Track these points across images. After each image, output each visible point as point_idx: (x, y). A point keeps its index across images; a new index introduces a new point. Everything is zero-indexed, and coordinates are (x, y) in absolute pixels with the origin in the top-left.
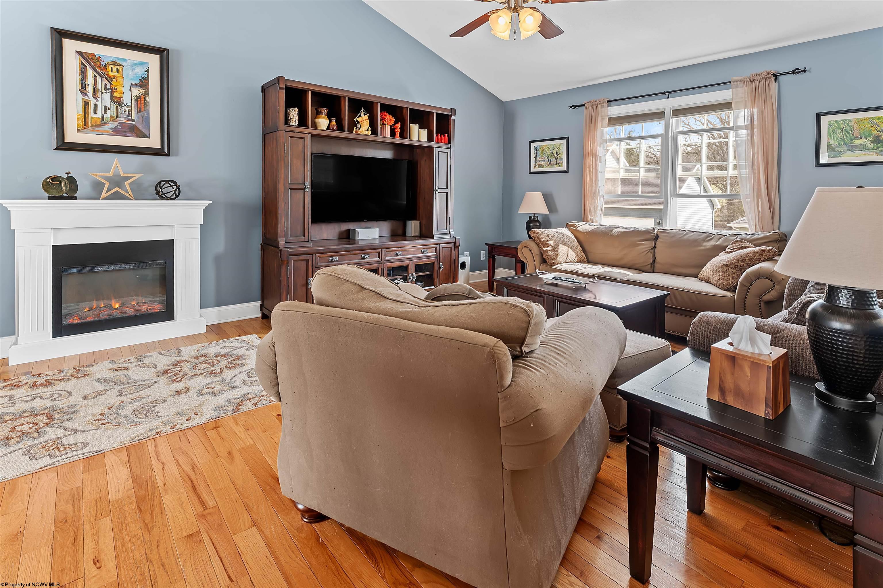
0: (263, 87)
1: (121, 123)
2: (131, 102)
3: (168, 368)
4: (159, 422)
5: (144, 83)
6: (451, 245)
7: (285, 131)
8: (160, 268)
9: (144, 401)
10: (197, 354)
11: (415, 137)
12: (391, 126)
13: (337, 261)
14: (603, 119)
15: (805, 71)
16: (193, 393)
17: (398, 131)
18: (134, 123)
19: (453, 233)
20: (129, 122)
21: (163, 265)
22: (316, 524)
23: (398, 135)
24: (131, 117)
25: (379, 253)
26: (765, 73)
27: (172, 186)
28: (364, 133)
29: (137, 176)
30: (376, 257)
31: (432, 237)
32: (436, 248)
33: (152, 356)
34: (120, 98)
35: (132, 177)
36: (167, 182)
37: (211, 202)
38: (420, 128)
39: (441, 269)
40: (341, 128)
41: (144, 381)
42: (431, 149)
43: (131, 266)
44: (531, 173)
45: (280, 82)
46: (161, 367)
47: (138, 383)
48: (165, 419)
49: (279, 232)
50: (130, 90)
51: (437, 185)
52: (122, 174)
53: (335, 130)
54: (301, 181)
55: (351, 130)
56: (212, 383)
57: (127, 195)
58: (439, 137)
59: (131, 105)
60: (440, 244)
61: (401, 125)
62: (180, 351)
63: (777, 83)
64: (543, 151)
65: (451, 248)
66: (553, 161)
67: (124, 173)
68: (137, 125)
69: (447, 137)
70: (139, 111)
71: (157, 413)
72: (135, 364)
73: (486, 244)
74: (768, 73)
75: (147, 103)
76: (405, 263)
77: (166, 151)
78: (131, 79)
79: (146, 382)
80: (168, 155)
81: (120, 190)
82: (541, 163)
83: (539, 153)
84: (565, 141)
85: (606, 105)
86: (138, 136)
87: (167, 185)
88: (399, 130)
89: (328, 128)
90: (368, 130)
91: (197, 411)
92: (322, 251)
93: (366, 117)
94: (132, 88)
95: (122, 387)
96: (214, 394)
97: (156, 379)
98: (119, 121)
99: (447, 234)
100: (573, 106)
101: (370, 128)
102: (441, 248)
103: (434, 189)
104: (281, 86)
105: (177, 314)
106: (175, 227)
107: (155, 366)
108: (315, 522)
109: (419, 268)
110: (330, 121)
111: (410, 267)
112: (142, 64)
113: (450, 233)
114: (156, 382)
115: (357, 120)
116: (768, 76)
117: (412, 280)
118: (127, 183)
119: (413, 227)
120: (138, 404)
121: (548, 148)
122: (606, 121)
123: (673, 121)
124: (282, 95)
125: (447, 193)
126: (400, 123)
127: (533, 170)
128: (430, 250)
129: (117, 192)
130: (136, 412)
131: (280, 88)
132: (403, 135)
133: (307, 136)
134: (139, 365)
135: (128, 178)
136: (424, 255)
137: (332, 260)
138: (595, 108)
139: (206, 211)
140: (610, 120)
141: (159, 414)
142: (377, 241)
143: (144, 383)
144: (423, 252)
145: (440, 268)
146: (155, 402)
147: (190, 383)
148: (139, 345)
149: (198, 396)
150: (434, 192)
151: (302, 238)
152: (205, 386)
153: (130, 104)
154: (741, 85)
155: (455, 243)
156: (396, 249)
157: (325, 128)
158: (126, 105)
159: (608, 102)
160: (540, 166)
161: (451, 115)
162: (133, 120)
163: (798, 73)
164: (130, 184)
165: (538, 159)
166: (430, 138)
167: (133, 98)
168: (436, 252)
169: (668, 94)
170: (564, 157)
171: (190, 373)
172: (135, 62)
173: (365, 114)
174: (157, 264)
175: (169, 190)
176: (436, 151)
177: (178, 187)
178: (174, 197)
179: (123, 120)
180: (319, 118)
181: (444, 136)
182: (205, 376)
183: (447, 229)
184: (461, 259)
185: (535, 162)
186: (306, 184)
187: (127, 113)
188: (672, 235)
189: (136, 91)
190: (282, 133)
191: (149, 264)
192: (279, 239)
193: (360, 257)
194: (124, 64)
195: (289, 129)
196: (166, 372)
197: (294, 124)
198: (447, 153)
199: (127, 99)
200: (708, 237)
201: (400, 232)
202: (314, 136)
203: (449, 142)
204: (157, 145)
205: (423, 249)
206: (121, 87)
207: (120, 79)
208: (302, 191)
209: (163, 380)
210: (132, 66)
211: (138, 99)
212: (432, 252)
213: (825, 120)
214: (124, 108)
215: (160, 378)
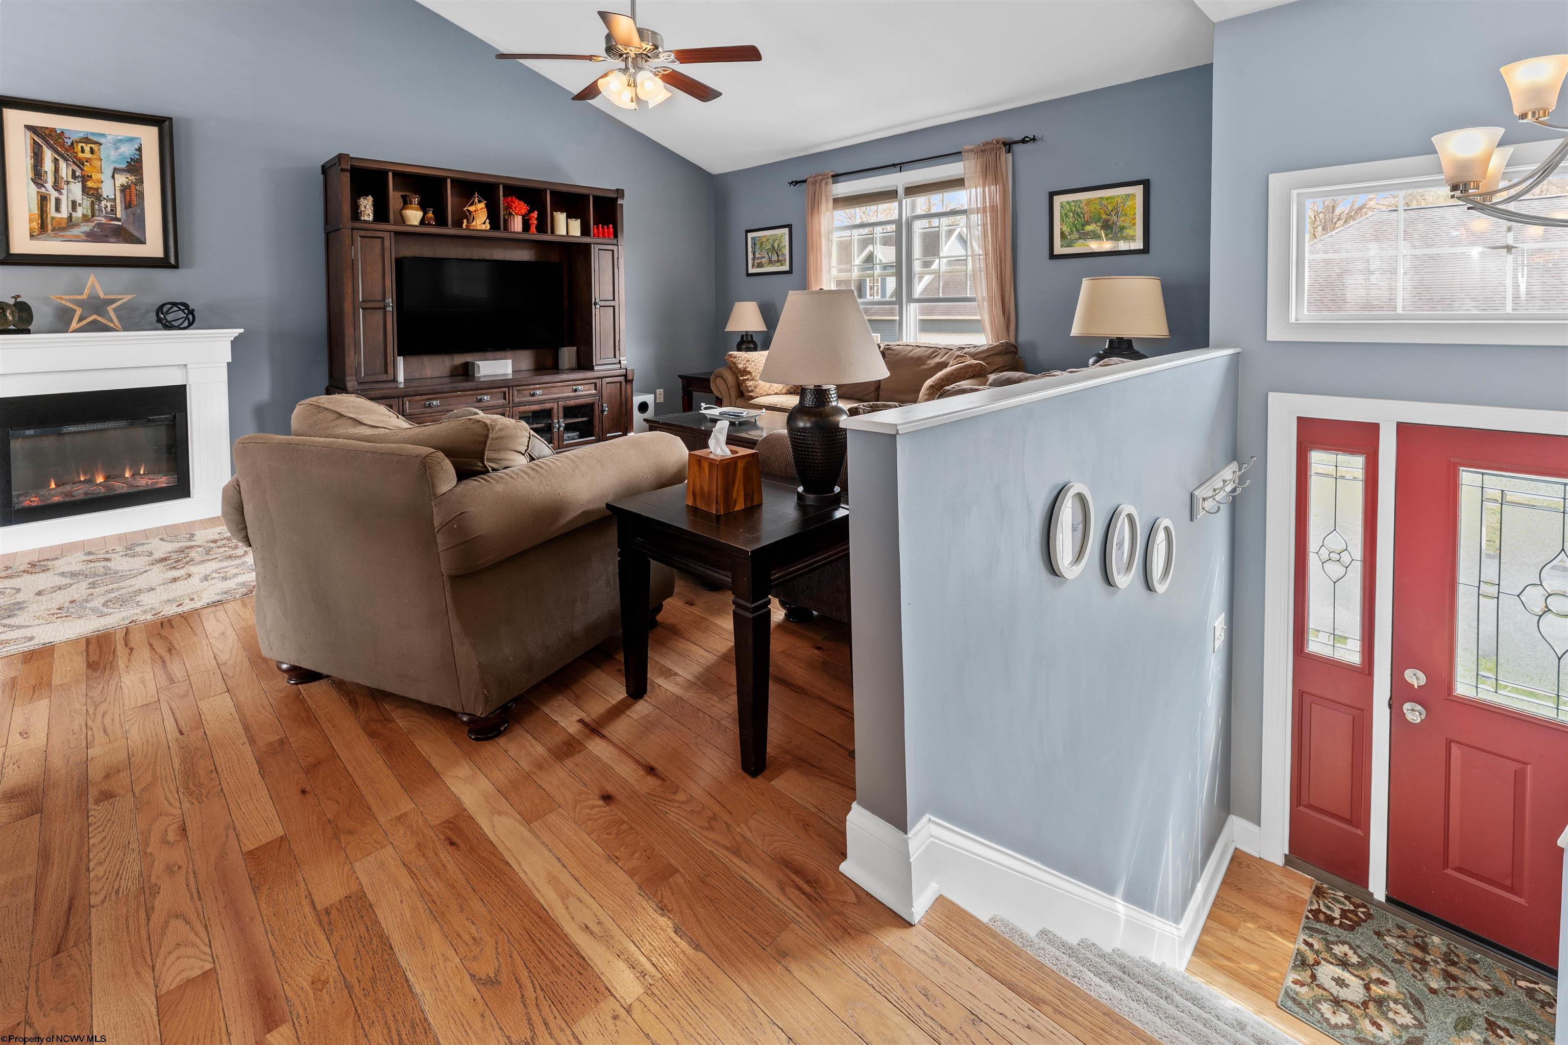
0: (323, 166)
1: (99, 225)
2: (115, 195)
3: (169, 555)
4: (138, 610)
5: (134, 166)
6: (622, 379)
7: (352, 229)
8: (167, 425)
9: (124, 591)
10: (217, 537)
11: (561, 230)
12: (523, 217)
13: (437, 406)
14: (827, 200)
15: (1034, 139)
16: (195, 581)
17: (533, 224)
18: (120, 223)
19: (625, 362)
20: (113, 222)
21: (170, 421)
22: (303, 685)
23: (533, 229)
24: (116, 214)
25: (505, 393)
26: (994, 142)
27: (183, 311)
28: (479, 228)
29: (127, 298)
30: (500, 399)
31: (591, 368)
32: (595, 384)
33: (148, 544)
34: (97, 189)
35: (120, 299)
36: (174, 304)
37: (242, 331)
38: (568, 217)
39: (606, 413)
40: (441, 220)
41: (130, 571)
42: (587, 247)
43: (122, 423)
44: (749, 275)
45: (342, 162)
46: (158, 555)
47: (120, 574)
48: (148, 607)
49: (347, 367)
50: (113, 177)
51: (597, 296)
52: (102, 295)
53: (432, 225)
54: (379, 297)
55: (458, 224)
56: (227, 567)
57: (112, 325)
58: (601, 229)
59: (115, 198)
60: (602, 378)
61: (538, 214)
62: (193, 535)
63: (1010, 154)
64: (762, 244)
65: (620, 383)
66: (775, 258)
67: (105, 294)
68: (125, 226)
69: (611, 230)
70: (128, 205)
71: (138, 602)
72: (121, 554)
73: (679, 376)
74: (998, 142)
75: (141, 196)
76: (548, 406)
77: (172, 261)
78: (114, 162)
79: (132, 572)
80: (176, 267)
81: (100, 319)
82: (759, 261)
83: (757, 247)
84: (786, 230)
85: (830, 180)
86: (127, 242)
87: (175, 308)
88: (536, 222)
89: (422, 222)
90: (484, 223)
91: (194, 596)
92: (412, 393)
93: (482, 205)
94: (116, 175)
95: (96, 579)
96: (225, 579)
97: (148, 568)
98: (96, 222)
99: (616, 364)
100: (793, 182)
101: (488, 221)
102: (604, 384)
103: (593, 301)
104: (344, 166)
105: (194, 488)
106: (188, 367)
107: (151, 554)
108: (301, 683)
109: (569, 411)
110: (425, 213)
111: (555, 411)
112: (131, 140)
113: (620, 362)
114: (146, 571)
115: (467, 210)
116: (998, 145)
117: (558, 429)
118: (110, 309)
119: (567, 354)
120: (113, 595)
121: (768, 239)
122: (831, 202)
123: (907, 202)
124: (346, 178)
125: (614, 307)
126: (536, 212)
127: (751, 271)
128: (587, 387)
129: (95, 321)
130: (109, 604)
131: (343, 170)
132: (541, 228)
133: (386, 235)
134: (126, 555)
135: (113, 301)
136: (577, 393)
137: (429, 404)
138: (818, 185)
139: (235, 343)
140: (836, 201)
141: (140, 603)
142: (510, 377)
143: (128, 573)
144: (576, 391)
145: (603, 411)
146: (140, 591)
147: (193, 569)
148: (135, 532)
149: (202, 582)
150: (593, 306)
151: (384, 377)
152: (216, 571)
153: (113, 197)
154: (973, 156)
155: (625, 376)
156: (532, 387)
157: (417, 223)
158: (108, 199)
159: (833, 176)
160: (760, 265)
161: (616, 199)
162: (119, 220)
163: (1027, 142)
164: (115, 310)
165: (757, 255)
166: (585, 231)
167: (117, 188)
168: (595, 389)
169: (900, 166)
170: (787, 251)
171: (198, 558)
172: (119, 137)
173: (480, 202)
174: (161, 420)
175: (176, 315)
176: (594, 249)
177: (192, 312)
178: (186, 324)
179: (103, 220)
180: (407, 208)
181: (608, 227)
182: (220, 561)
183: (615, 357)
184: (637, 400)
185: (754, 259)
186: (387, 301)
187: (109, 209)
188: (896, 352)
189: (121, 179)
190: (347, 232)
191: (149, 421)
192: (348, 378)
193: (475, 399)
194: (102, 140)
195: (357, 225)
196: (164, 559)
197: (366, 218)
198: (613, 251)
199: (107, 190)
200: (933, 352)
201: (550, 363)
202: (397, 233)
203: (616, 236)
204: (159, 253)
205: (575, 385)
206: (98, 174)
207: (96, 163)
208: (382, 310)
209: (157, 569)
210: (115, 144)
211: (124, 189)
212: (589, 390)
213: (1058, 200)
214: (103, 203)
215: (154, 566)
